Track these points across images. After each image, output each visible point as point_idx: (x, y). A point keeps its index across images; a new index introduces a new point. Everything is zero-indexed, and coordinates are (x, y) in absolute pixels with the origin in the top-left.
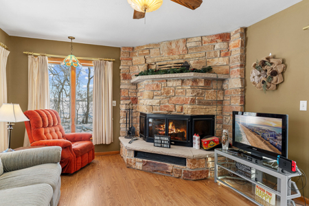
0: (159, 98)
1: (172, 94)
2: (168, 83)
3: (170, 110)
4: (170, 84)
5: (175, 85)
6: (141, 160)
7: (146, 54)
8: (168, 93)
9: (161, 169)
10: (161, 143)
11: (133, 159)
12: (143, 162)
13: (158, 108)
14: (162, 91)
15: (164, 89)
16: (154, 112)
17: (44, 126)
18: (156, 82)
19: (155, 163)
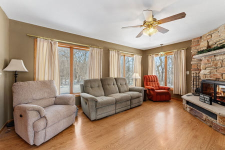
0: (209, 69)
1: (219, 65)
2: (216, 57)
3: (218, 77)
4: (218, 58)
5: (221, 58)
6: (189, 106)
7: (208, 39)
8: (216, 64)
9: (199, 115)
10: (204, 100)
11: (186, 105)
12: (190, 108)
13: (209, 76)
14: (212, 64)
15: (214, 62)
16: (207, 78)
17: (149, 81)
18: (207, 58)
19: (196, 111)
